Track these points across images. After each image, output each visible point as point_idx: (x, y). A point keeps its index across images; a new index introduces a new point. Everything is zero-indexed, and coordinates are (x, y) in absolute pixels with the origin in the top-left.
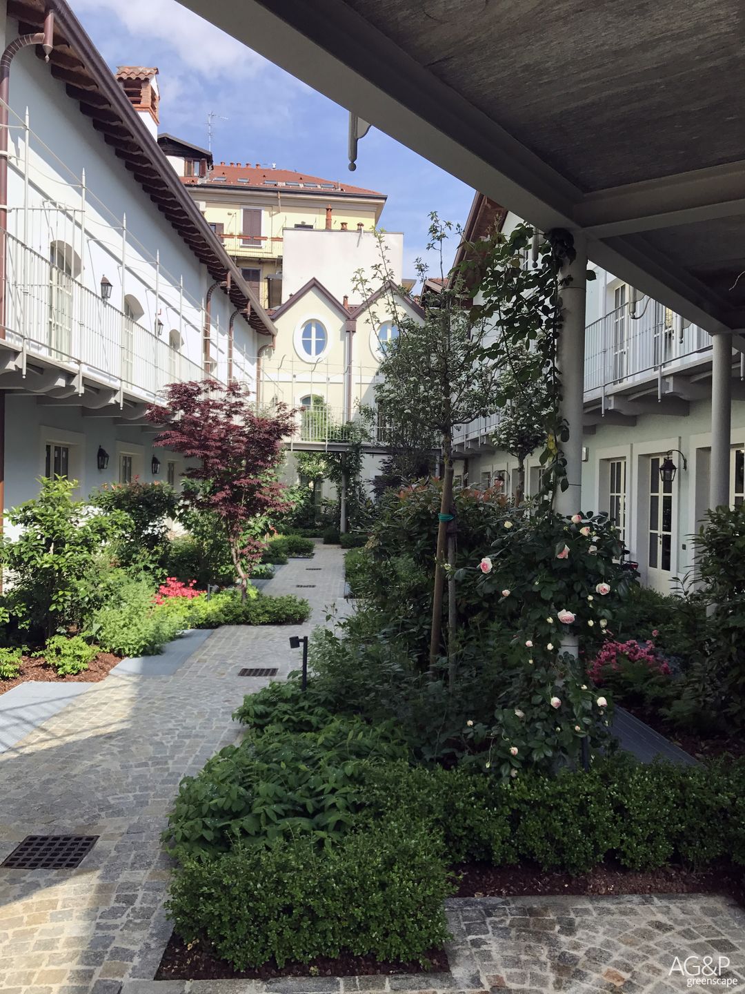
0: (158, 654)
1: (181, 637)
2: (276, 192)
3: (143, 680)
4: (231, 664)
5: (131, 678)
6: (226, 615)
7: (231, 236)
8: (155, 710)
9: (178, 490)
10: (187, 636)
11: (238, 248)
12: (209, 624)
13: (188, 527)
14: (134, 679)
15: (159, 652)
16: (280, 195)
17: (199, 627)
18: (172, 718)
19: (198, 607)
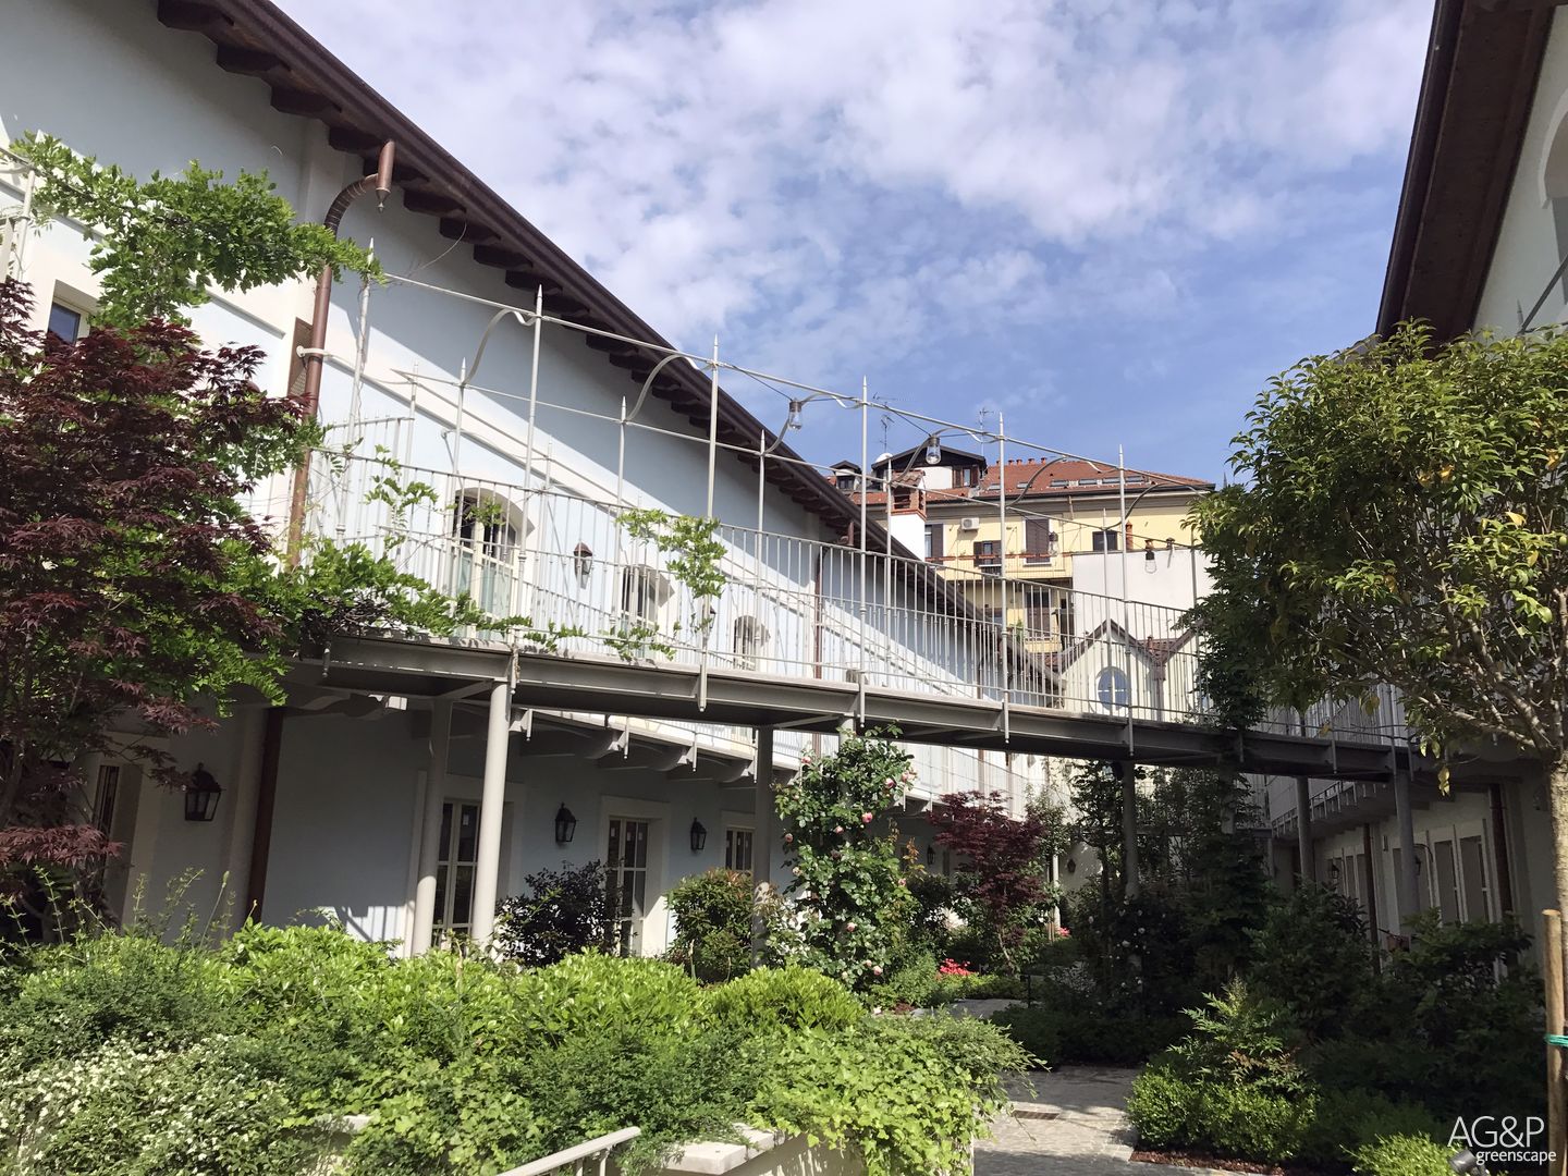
2: (1066, 496)
6: (992, 990)
7: (1011, 555)
9: (953, 883)
11: (1021, 568)
13: (962, 916)
16: (1071, 499)
19: (970, 982)
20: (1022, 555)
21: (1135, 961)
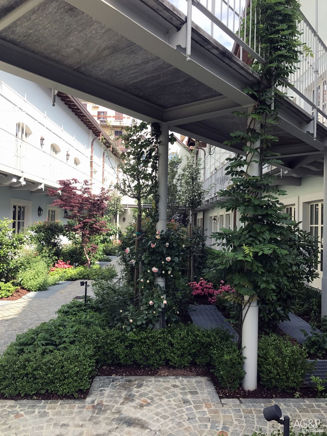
0: (45, 290)
1: (58, 284)
3: (33, 300)
4: (73, 294)
5: (29, 299)
6: (80, 275)
7: (110, 117)
8: (31, 311)
10: (61, 284)
11: (113, 122)
12: (72, 279)
14: (29, 300)
15: (45, 289)
17: (67, 280)
18: (36, 314)
19: (68, 272)
20: (114, 117)
21: (161, 282)
